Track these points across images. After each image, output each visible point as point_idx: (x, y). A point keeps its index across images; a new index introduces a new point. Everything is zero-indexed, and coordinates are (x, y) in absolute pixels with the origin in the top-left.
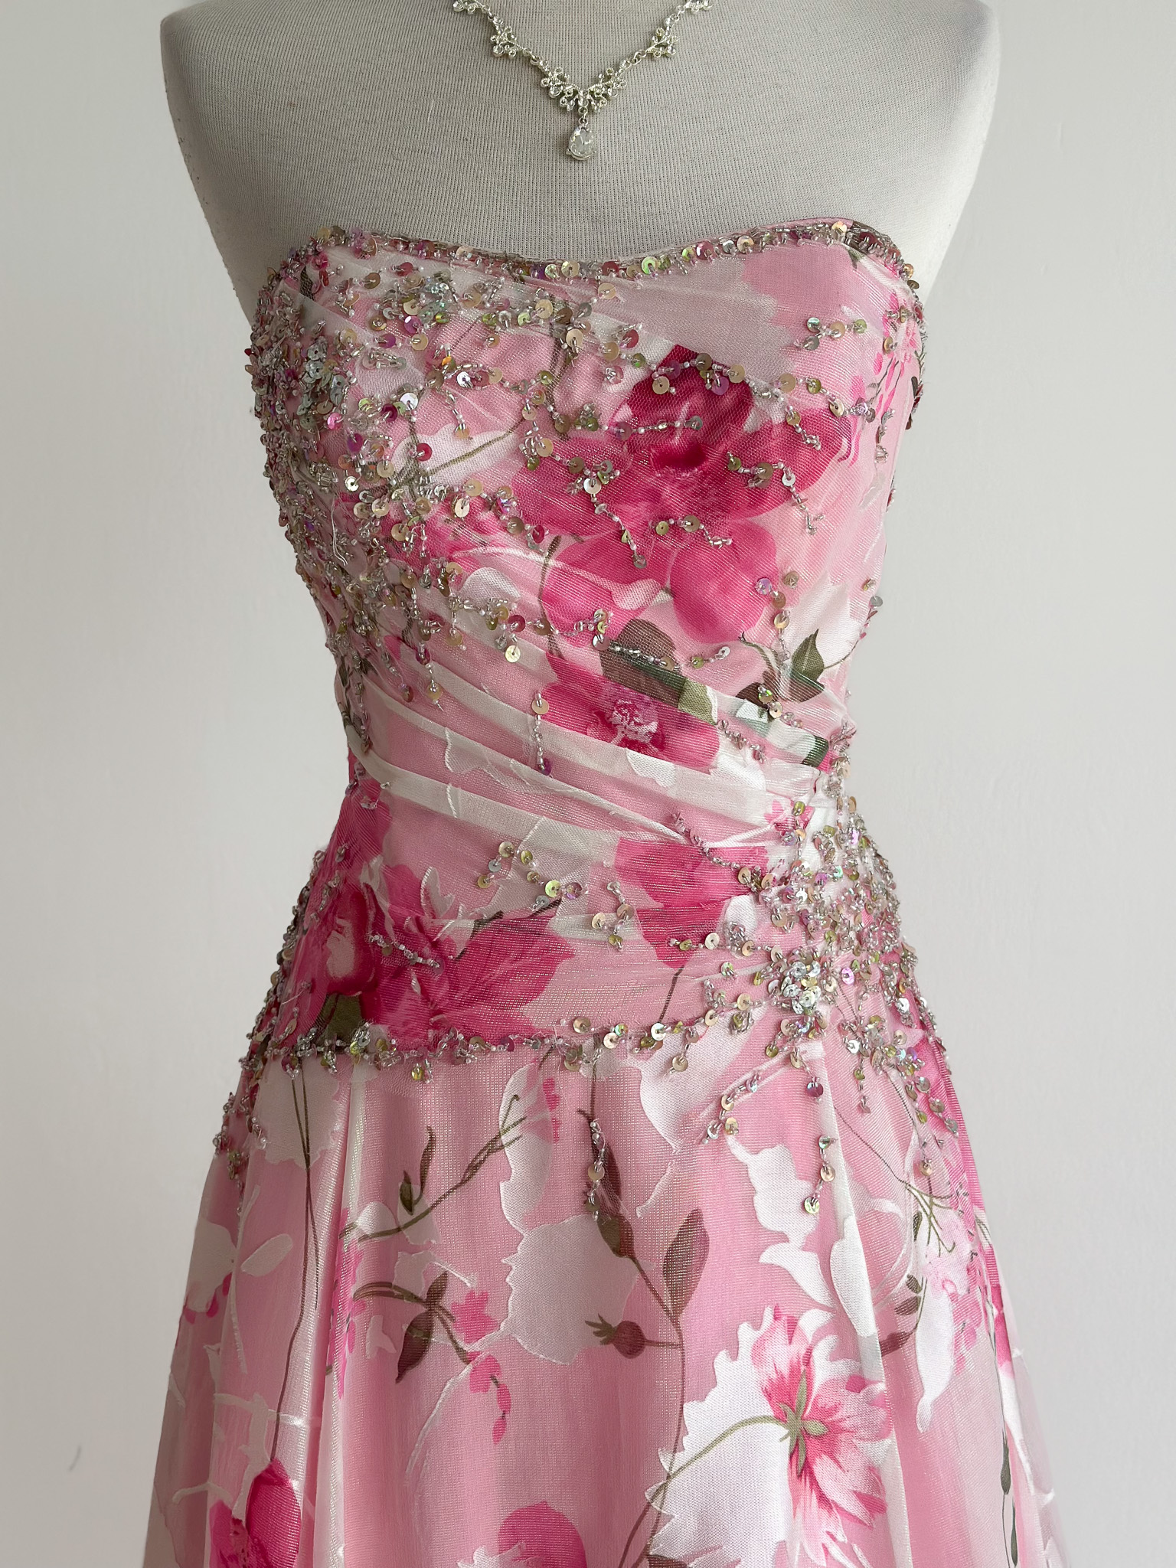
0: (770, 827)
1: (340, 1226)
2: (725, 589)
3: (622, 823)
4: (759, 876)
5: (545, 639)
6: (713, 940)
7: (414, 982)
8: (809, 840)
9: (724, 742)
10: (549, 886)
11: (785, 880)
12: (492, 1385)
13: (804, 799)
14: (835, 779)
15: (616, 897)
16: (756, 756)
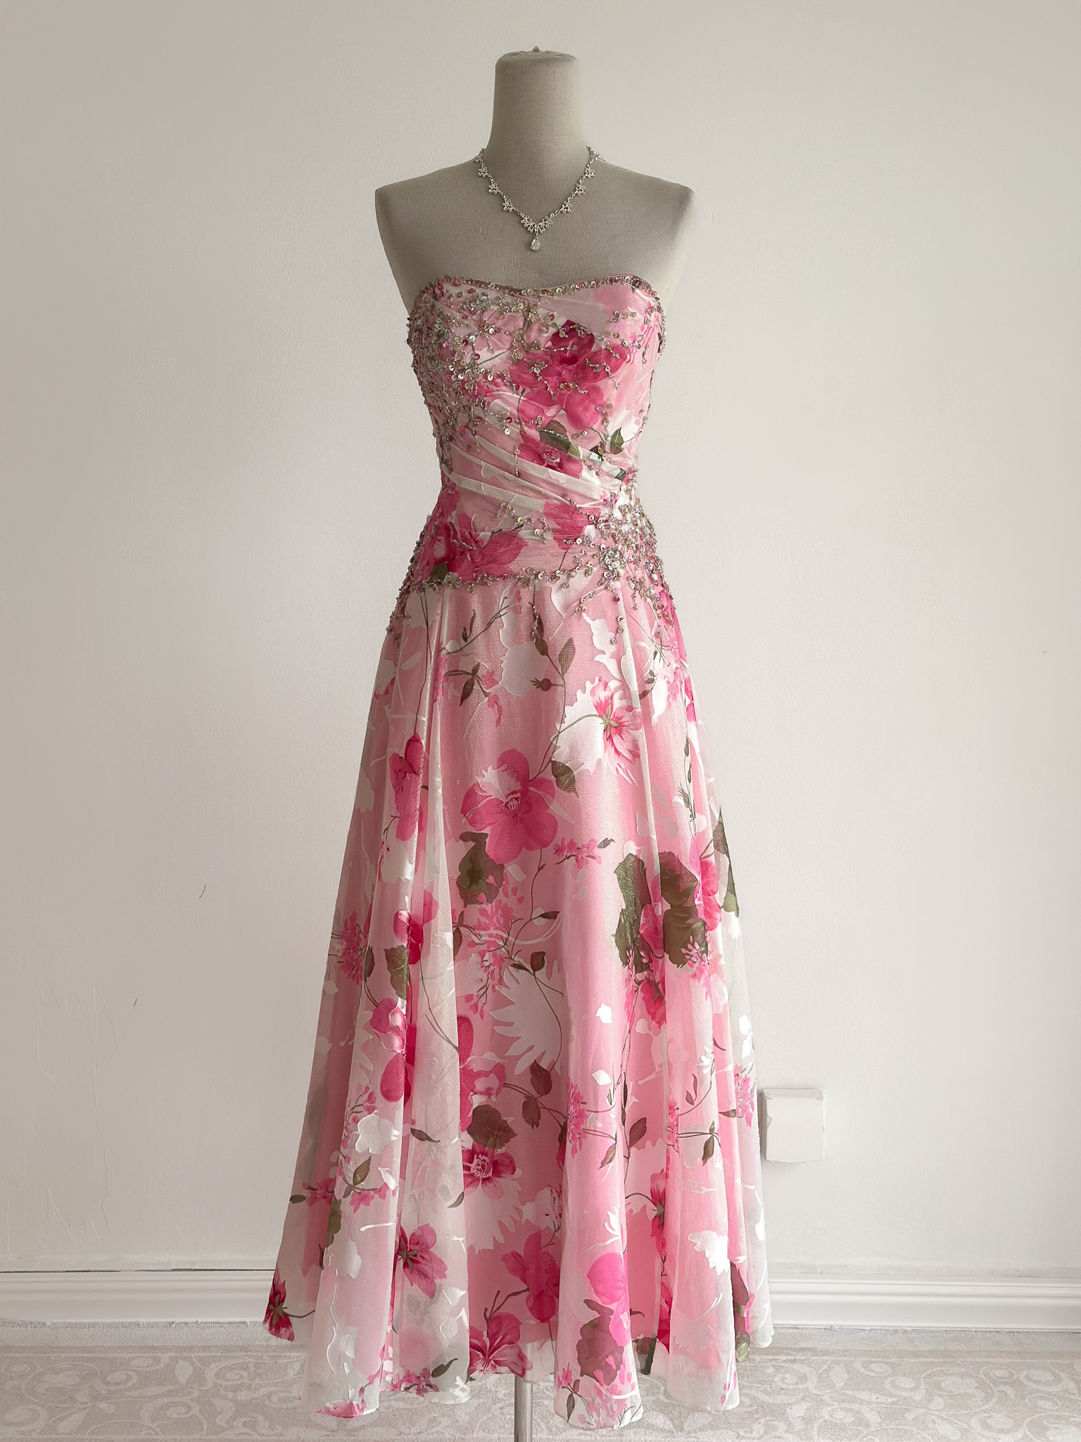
0: (602, 501)
1: (439, 648)
2: (586, 409)
3: (546, 497)
4: (597, 518)
5: (519, 426)
6: (579, 541)
7: (468, 556)
8: (617, 508)
9: (585, 467)
10: (519, 519)
11: (606, 521)
12: (496, 705)
13: (616, 492)
14: (629, 488)
15: (543, 523)
16: (597, 474)
